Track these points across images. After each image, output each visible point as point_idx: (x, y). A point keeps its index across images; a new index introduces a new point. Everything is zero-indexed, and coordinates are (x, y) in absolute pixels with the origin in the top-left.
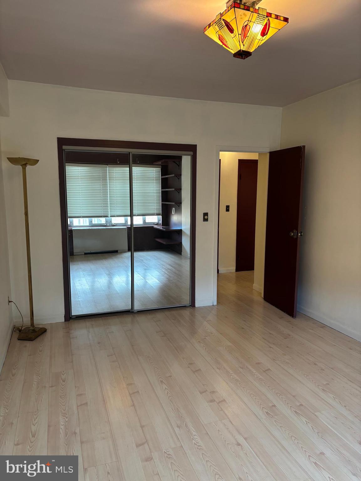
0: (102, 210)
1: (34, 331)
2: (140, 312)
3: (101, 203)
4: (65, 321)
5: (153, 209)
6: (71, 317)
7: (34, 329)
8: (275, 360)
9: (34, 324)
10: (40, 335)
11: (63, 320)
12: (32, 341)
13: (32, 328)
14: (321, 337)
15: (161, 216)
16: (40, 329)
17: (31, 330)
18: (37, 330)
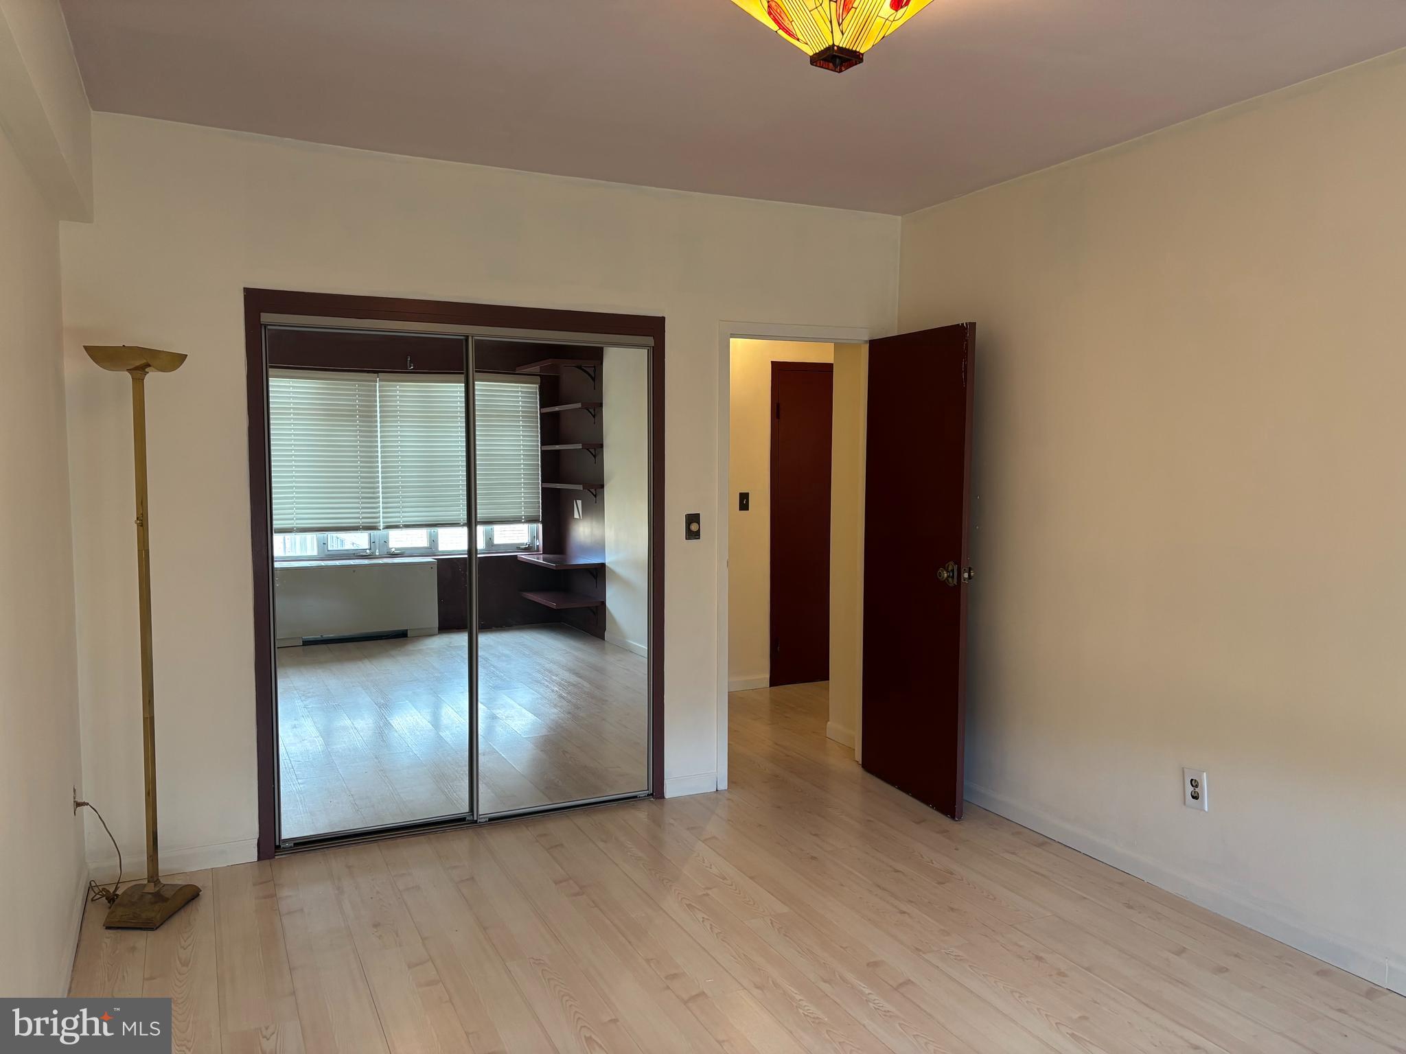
0: (358, 508)
1: (159, 897)
2: (497, 821)
3: (357, 488)
4: (259, 859)
5: (515, 503)
6: (280, 846)
7: (159, 891)
8: (920, 950)
9: (160, 875)
10: (180, 909)
11: (253, 855)
12: (152, 929)
13: (151, 888)
14: (1042, 875)
15: (540, 526)
16: (181, 889)
17: (150, 896)
18: (168, 894)
